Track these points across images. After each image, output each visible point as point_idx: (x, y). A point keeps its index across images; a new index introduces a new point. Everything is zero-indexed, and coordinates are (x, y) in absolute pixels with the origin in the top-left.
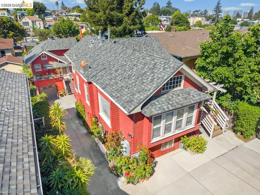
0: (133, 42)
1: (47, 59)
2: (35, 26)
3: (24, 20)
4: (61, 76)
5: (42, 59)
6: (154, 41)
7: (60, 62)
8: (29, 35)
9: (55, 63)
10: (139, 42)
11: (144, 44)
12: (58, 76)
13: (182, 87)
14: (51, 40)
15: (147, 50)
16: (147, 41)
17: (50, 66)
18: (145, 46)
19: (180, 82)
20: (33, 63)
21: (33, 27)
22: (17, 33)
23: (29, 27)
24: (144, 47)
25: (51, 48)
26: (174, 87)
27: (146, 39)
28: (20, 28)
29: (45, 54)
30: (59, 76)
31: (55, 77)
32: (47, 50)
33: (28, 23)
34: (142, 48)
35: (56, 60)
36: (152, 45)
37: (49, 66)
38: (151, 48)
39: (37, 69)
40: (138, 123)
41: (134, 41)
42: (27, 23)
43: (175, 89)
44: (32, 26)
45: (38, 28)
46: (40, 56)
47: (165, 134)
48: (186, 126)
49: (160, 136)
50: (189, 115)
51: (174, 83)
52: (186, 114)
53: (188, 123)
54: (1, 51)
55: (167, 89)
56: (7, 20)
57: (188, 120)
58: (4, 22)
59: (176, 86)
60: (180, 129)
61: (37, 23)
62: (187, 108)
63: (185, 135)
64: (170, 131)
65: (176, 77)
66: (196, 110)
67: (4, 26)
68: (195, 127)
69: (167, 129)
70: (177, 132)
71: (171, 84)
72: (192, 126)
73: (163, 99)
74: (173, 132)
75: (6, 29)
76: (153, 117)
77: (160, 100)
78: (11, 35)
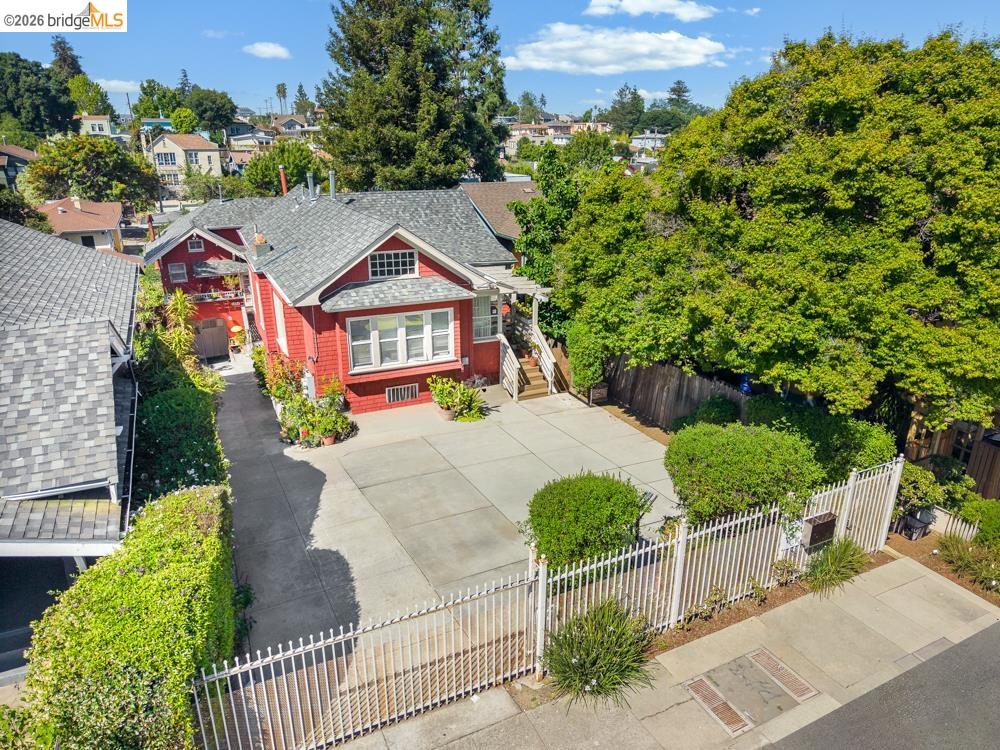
0: (399, 202)
1: (202, 250)
2: (194, 167)
3: (159, 148)
4: (236, 295)
5: (191, 251)
7: (238, 259)
8: (173, 195)
9: (225, 261)
10: (414, 201)
12: (230, 295)
13: (416, 274)
14: (221, 203)
15: (432, 220)
16: (438, 200)
17: (209, 269)
19: (412, 263)
20: (166, 261)
21: (189, 169)
22: (134, 186)
23: (174, 168)
25: (217, 224)
26: (398, 273)
27: (434, 196)
28: (146, 170)
29: (198, 236)
30: (233, 295)
31: (221, 299)
32: (206, 227)
33: (172, 155)
35: (228, 255)
37: (205, 272)
38: (444, 216)
39: (176, 276)
40: (325, 334)
41: (402, 199)
42: (169, 158)
43: (402, 276)
44: (184, 165)
45: (204, 173)
46: (185, 241)
47: (382, 363)
48: (434, 355)
49: (372, 365)
50: (439, 332)
51: (397, 264)
52: (427, 329)
53: (436, 349)
54: (83, 238)
55: (382, 273)
56: (108, 148)
57: (439, 343)
58: (99, 155)
59: (405, 272)
60: (419, 359)
61: (202, 156)
62: (427, 314)
63: (434, 373)
64: (395, 358)
65: (400, 252)
66: (452, 325)
67: (98, 164)
68: (457, 361)
69: (386, 353)
70: (412, 362)
71: (390, 264)
72: (450, 355)
73: (369, 289)
74: (401, 361)
75: (104, 176)
76: (349, 321)
77: (362, 290)
78: (116, 191)
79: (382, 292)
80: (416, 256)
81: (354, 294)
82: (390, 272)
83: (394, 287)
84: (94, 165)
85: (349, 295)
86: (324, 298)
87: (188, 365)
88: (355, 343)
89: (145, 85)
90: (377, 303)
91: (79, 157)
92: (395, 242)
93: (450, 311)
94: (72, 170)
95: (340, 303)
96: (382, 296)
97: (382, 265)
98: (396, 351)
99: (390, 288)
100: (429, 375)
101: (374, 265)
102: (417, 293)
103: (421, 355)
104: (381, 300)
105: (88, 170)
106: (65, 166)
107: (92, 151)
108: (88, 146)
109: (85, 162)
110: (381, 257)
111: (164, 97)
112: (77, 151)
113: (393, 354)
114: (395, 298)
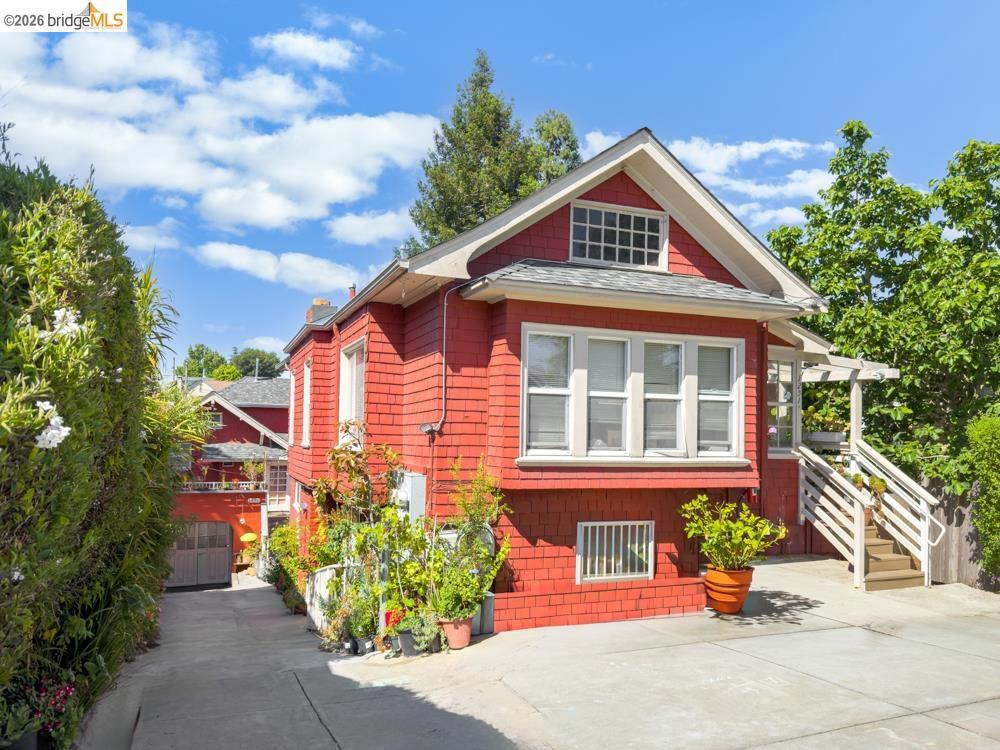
1: (220, 426)
4: (257, 487)
7: (268, 442)
9: (248, 445)
12: (248, 487)
13: (662, 267)
14: (256, 381)
19: (654, 243)
26: (626, 257)
29: (217, 405)
30: (252, 487)
31: (234, 491)
35: (255, 436)
40: (467, 372)
43: (632, 267)
47: (588, 450)
48: (701, 448)
49: (567, 452)
50: (713, 395)
51: (624, 239)
52: (689, 380)
55: (596, 252)
59: (639, 258)
60: (670, 450)
62: (689, 344)
63: (703, 491)
64: (617, 444)
65: (632, 211)
66: (741, 381)
68: (748, 468)
69: (601, 429)
70: (653, 457)
71: (611, 236)
72: (734, 453)
73: (572, 271)
77: (558, 270)
79: (603, 278)
80: (664, 229)
81: (543, 271)
82: (609, 253)
83: (623, 276)
85: (532, 271)
86: (476, 268)
88: (537, 390)
92: (623, 184)
93: (737, 346)
95: (517, 275)
96: (604, 281)
97: (595, 235)
99: (617, 276)
101: (580, 232)
102: (676, 288)
103: (673, 444)
110: (595, 217)
113: (611, 434)
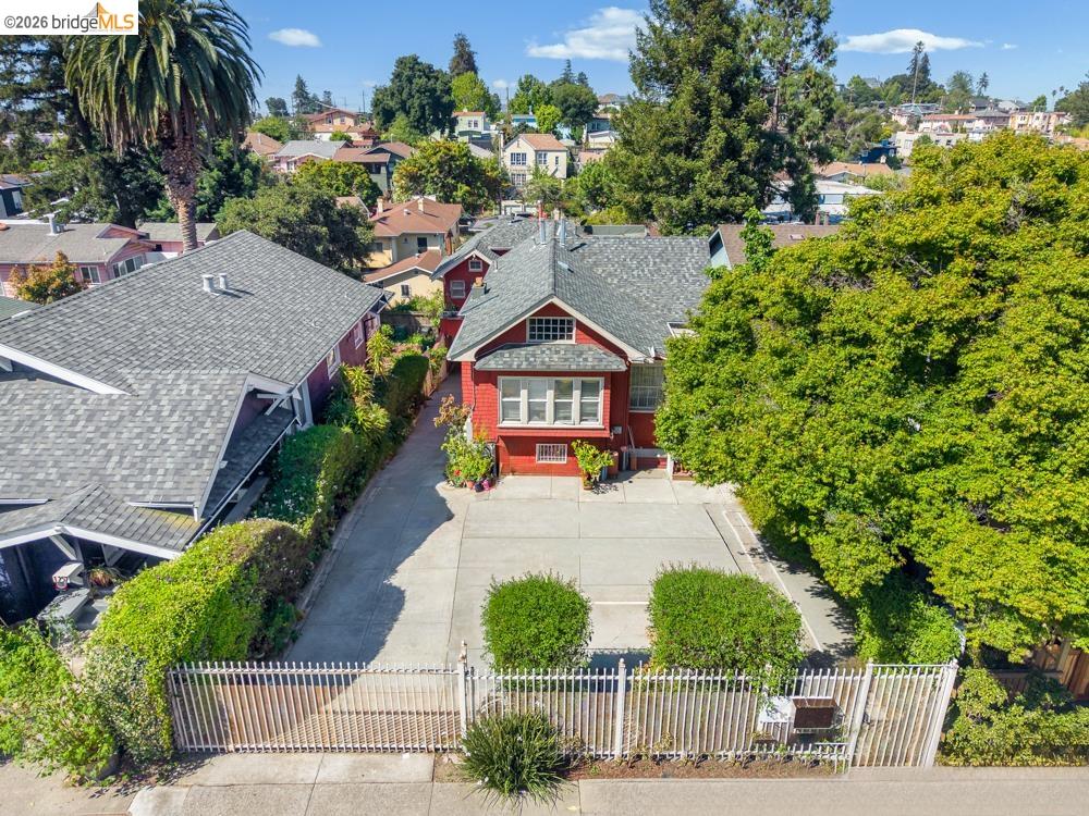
1: (481, 270)
2: (542, 167)
3: (513, 148)
5: (471, 270)
6: (692, 249)
8: (518, 195)
11: (660, 255)
16: (673, 248)
18: (657, 260)
19: (570, 330)
20: (449, 278)
21: (537, 169)
22: (479, 188)
23: (524, 168)
24: (655, 263)
26: (555, 338)
28: (489, 174)
29: (477, 257)
32: (489, 248)
33: (524, 155)
34: (647, 265)
36: (679, 260)
38: (674, 266)
39: (456, 292)
40: (483, 386)
42: (519, 158)
43: (558, 342)
44: (532, 165)
45: (549, 173)
46: (466, 261)
47: (530, 420)
48: (581, 420)
49: (519, 422)
50: (588, 400)
51: (555, 330)
52: (576, 393)
53: (585, 414)
54: (419, 239)
55: (540, 337)
56: (460, 152)
57: (588, 409)
58: (452, 158)
59: (562, 337)
60: (566, 421)
61: (551, 157)
62: (577, 381)
63: (579, 438)
64: (543, 419)
65: (559, 318)
66: (602, 392)
67: (450, 166)
68: (605, 429)
69: (535, 412)
70: (559, 424)
71: (548, 329)
72: (597, 424)
73: (523, 352)
74: (547, 422)
75: (454, 178)
76: (501, 379)
77: (517, 350)
78: (460, 193)
79: (534, 356)
80: (574, 323)
81: (507, 355)
82: (547, 337)
83: (547, 352)
84: (446, 168)
85: (502, 355)
86: (480, 355)
87: (359, 401)
88: (506, 400)
89: (523, 80)
90: (524, 366)
91: (434, 160)
92: (552, 308)
93: (601, 380)
94: (428, 172)
95: (492, 363)
96: (532, 359)
97: (540, 329)
98: (544, 411)
99: (543, 352)
100: (575, 439)
101: (532, 329)
102: (566, 360)
103: (568, 418)
104: (530, 363)
105: (440, 172)
106: (424, 168)
107: (447, 155)
108: (443, 150)
109: (440, 165)
110: (540, 321)
111: (538, 92)
112: (435, 154)
113: (540, 415)
114: (543, 363)
